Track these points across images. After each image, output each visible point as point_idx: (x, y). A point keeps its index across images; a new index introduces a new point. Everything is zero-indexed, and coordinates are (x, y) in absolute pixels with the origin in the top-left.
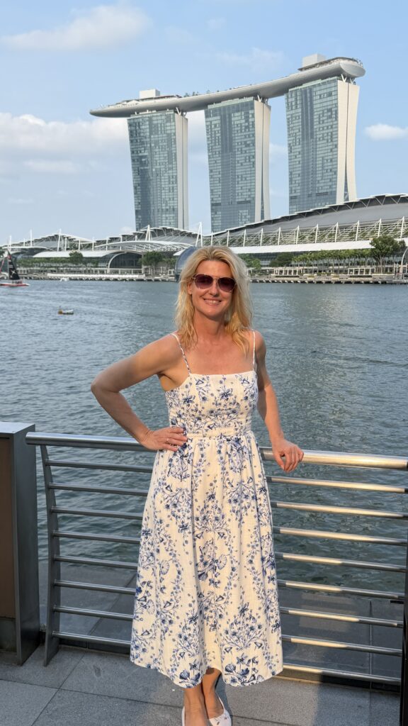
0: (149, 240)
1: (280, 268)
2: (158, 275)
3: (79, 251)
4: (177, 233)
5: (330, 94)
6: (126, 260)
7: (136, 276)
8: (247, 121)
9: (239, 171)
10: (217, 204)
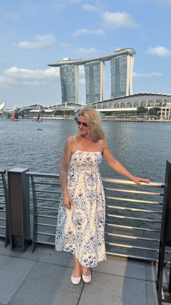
0: (66, 106)
1: (108, 116)
2: (69, 118)
3: (44, 110)
4: (75, 104)
5: (125, 60)
6: (59, 113)
7: (62, 118)
8: (98, 68)
9: (95, 85)
10: (88, 95)
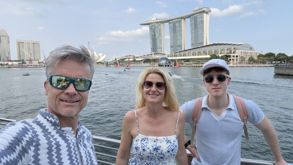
0: (153, 56)
1: (187, 63)
2: (155, 64)
3: (135, 59)
4: (161, 54)
5: (202, 17)
6: (147, 61)
7: (149, 65)
8: (180, 25)
9: (178, 38)
10: (172, 46)
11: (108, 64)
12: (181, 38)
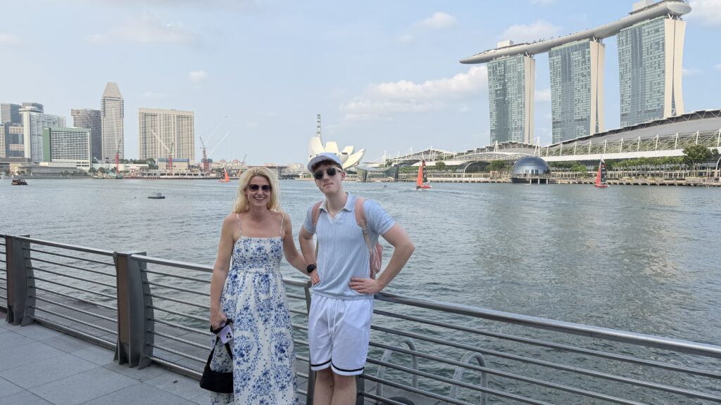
0: (496, 152)
3: (443, 161)
4: (520, 145)
5: (657, 31)
6: (477, 167)
9: (577, 96)
10: (557, 122)
11: (366, 174)
12: (589, 98)
